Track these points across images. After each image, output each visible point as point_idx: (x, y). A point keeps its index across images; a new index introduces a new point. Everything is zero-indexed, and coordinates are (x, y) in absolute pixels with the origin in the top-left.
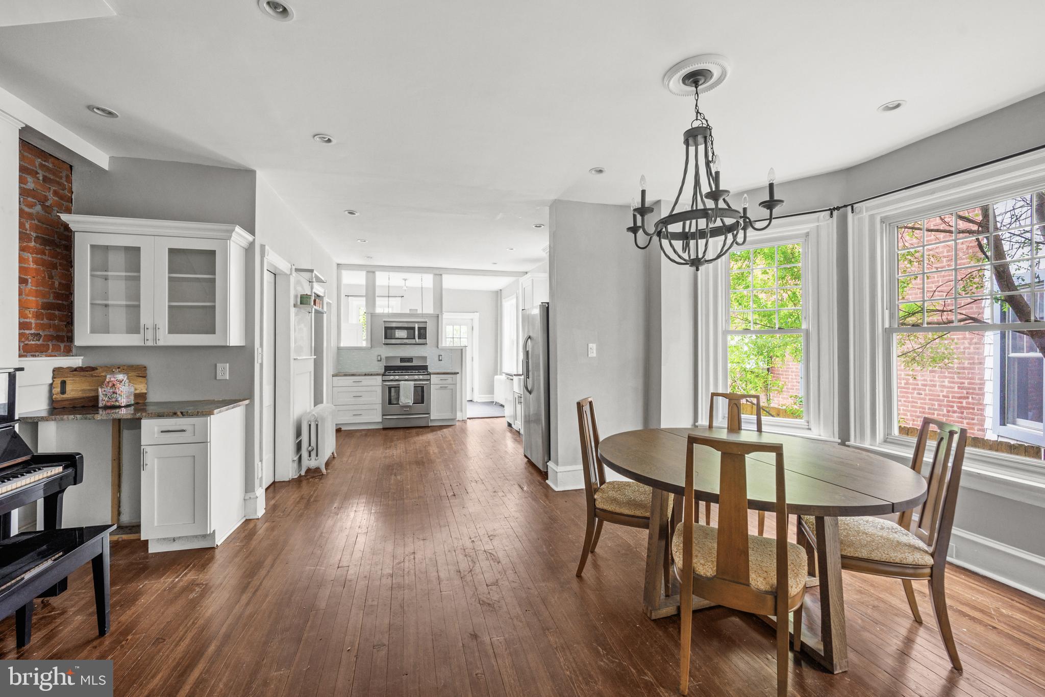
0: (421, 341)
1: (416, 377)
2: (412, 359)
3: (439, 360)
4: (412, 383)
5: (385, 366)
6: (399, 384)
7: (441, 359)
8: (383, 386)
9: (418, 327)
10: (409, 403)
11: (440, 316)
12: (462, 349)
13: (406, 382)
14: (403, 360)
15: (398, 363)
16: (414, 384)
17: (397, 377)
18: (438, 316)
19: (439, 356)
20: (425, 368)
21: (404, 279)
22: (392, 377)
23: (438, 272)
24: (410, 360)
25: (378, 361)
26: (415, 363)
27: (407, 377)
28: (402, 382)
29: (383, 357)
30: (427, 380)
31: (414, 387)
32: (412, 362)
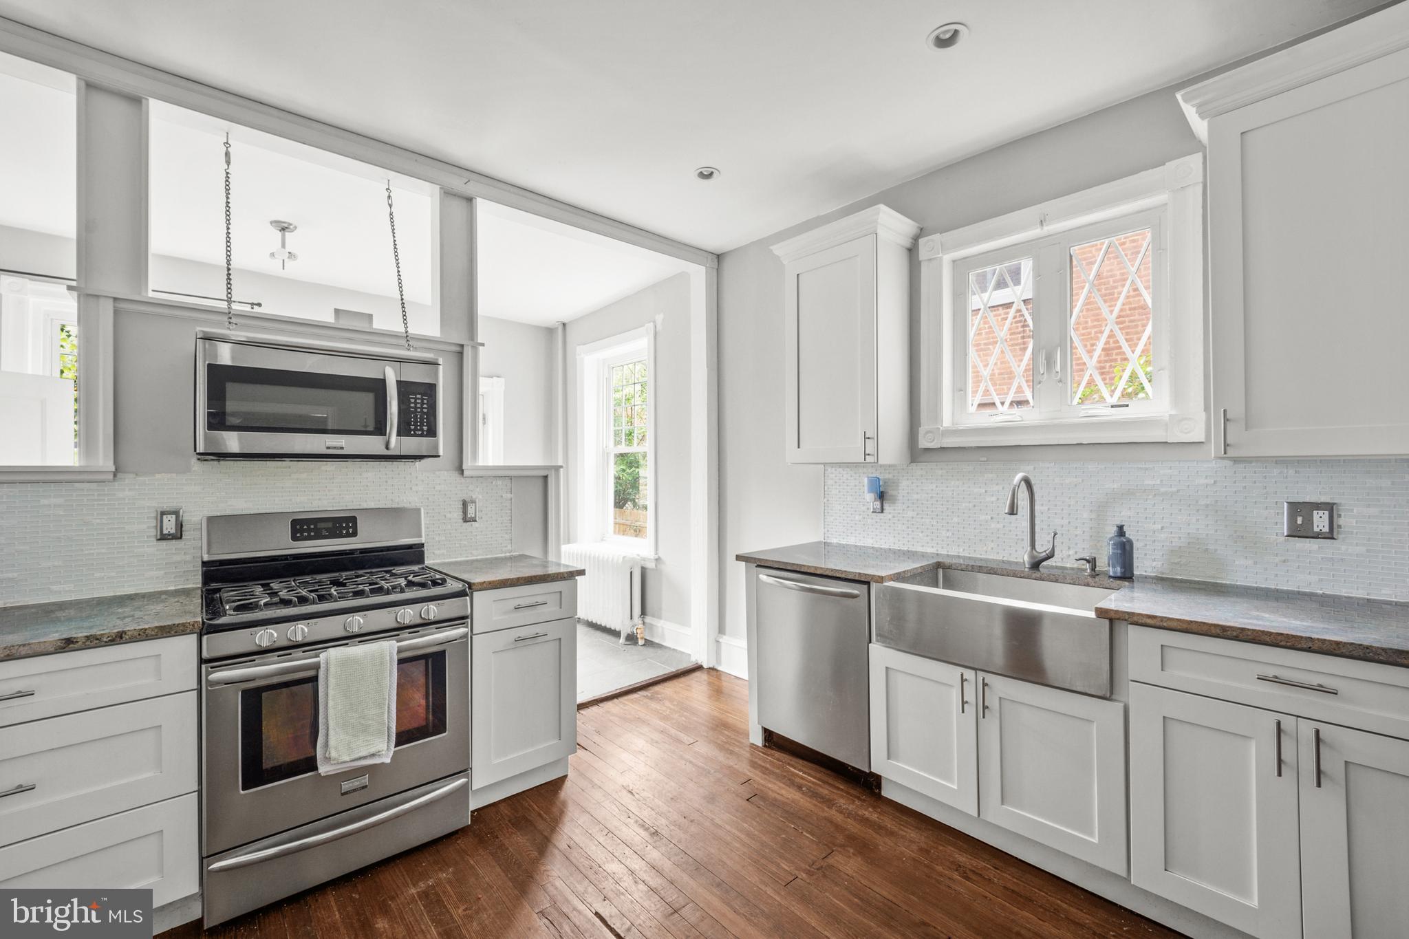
0: (412, 444)
1: (408, 614)
2: (354, 520)
3: (466, 520)
4: (389, 648)
5: (204, 564)
6: (317, 667)
7: (471, 513)
8: (207, 696)
9: (399, 383)
10: (373, 755)
11: (468, 352)
12: (546, 477)
13: (356, 651)
14: (302, 527)
15: (283, 544)
16: (400, 651)
17: (300, 631)
18: (461, 353)
19: (465, 504)
20: (414, 553)
21: (275, 223)
22: (265, 637)
23: (457, 183)
24: (344, 524)
25: (163, 537)
26: (368, 537)
27: (357, 622)
28: (333, 655)
29: (195, 516)
30: (461, 620)
31: (400, 662)
32: (355, 534)
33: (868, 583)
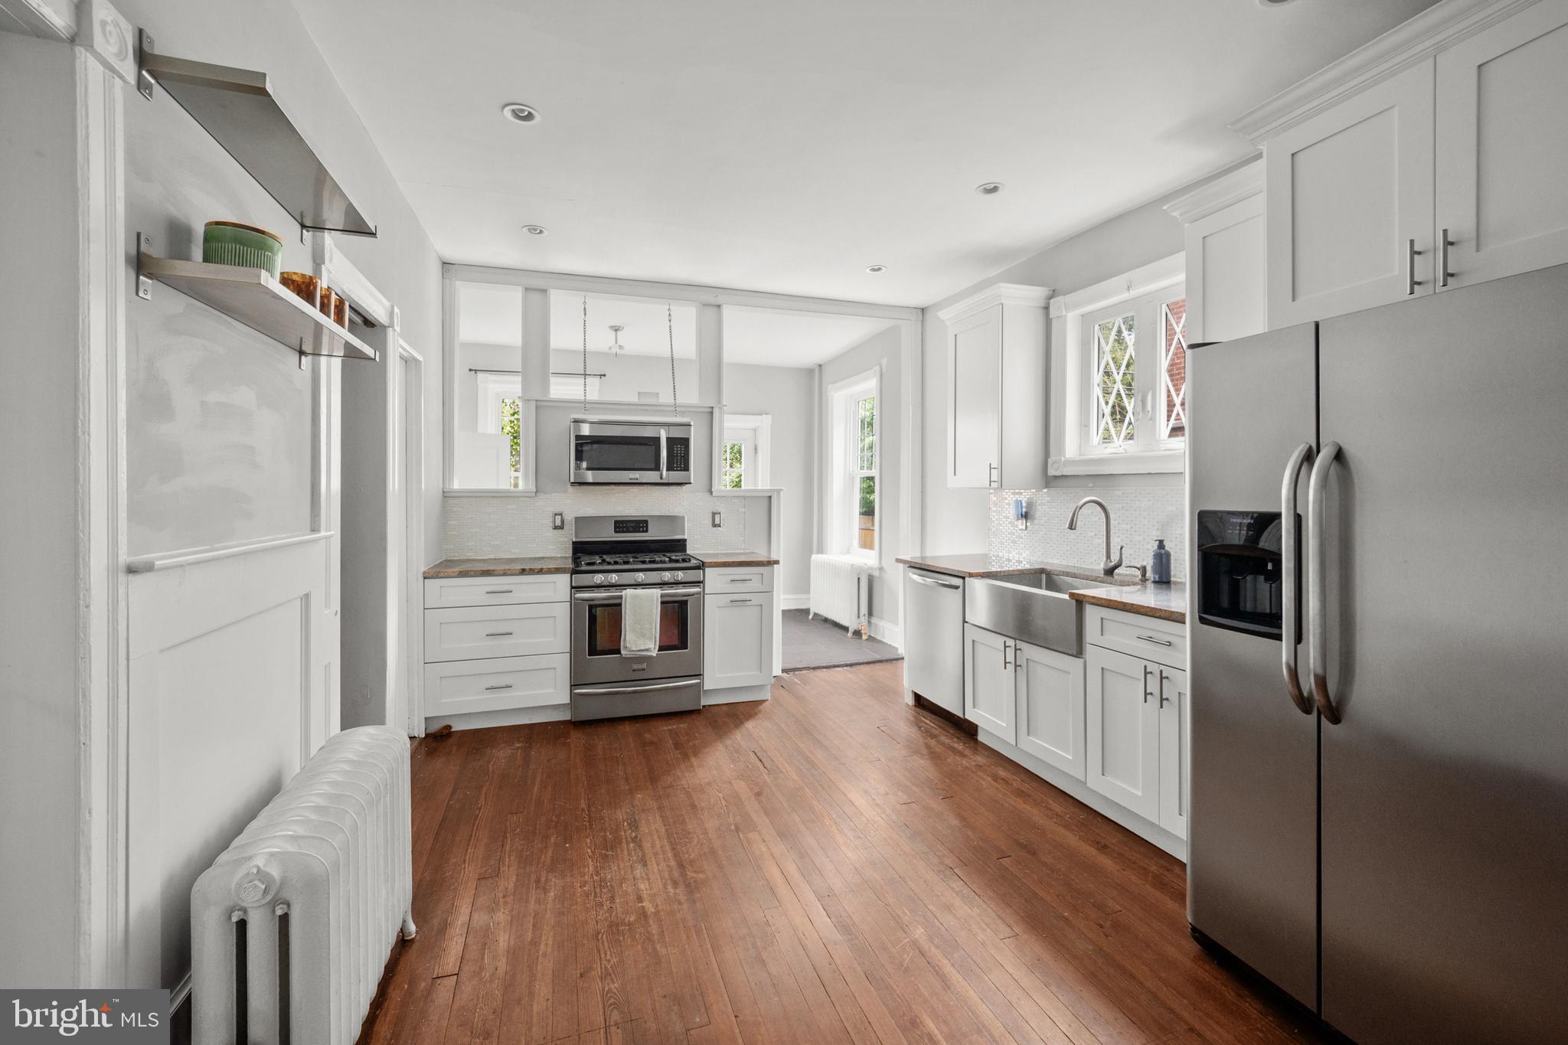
0: (676, 476)
1: (667, 576)
2: (646, 522)
3: (714, 525)
4: (656, 593)
5: (574, 543)
6: (621, 597)
7: (717, 522)
8: (575, 605)
9: (668, 439)
10: (647, 650)
11: (716, 412)
12: (770, 497)
13: (640, 591)
14: (621, 525)
15: (609, 535)
16: (662, 596)
17: (614, 578)
18: (712, 413)
19: (714, 514)
20: (680, 545)
21: (612, 327)
22: (599, 578)
23: (709, 298)
24: (640, 525)
25: (556, 528)
26: (653, 534)
27: (641, 577)
28: (629, 592)
29: (569, 517)
30: (697, 583)
31: (662, 603)
32: (647, 531)
33: (964, 578)
